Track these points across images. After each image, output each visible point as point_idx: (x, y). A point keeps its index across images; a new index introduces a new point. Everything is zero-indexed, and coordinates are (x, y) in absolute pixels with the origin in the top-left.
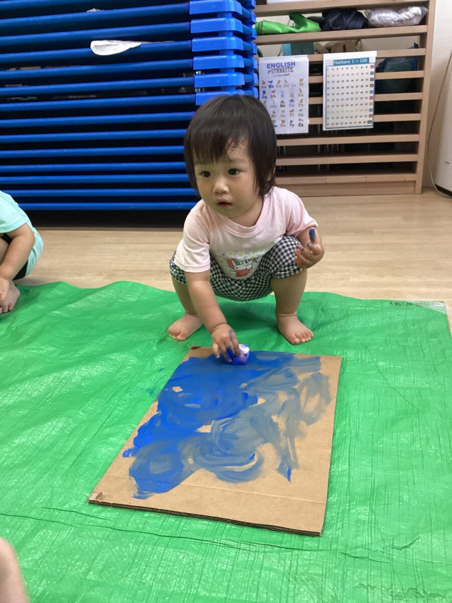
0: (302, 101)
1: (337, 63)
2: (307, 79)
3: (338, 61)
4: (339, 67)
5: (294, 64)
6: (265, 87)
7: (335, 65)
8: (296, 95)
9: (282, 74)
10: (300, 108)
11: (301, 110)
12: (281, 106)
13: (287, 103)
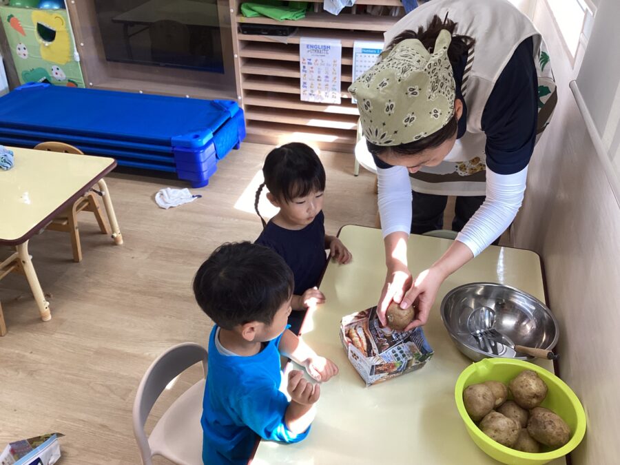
0: (335, 78)
1: (365, 51)
2: (340, 61)
3: (366, 49)
4: (366, 54)
5: (329, 47)
6: (305, 63)
7: (363, 52)
8: (330, 73)
9: (319, 54)
10: (333, 83)
11: (334, 85)
12: (318, 80)
13: (323, 78)
